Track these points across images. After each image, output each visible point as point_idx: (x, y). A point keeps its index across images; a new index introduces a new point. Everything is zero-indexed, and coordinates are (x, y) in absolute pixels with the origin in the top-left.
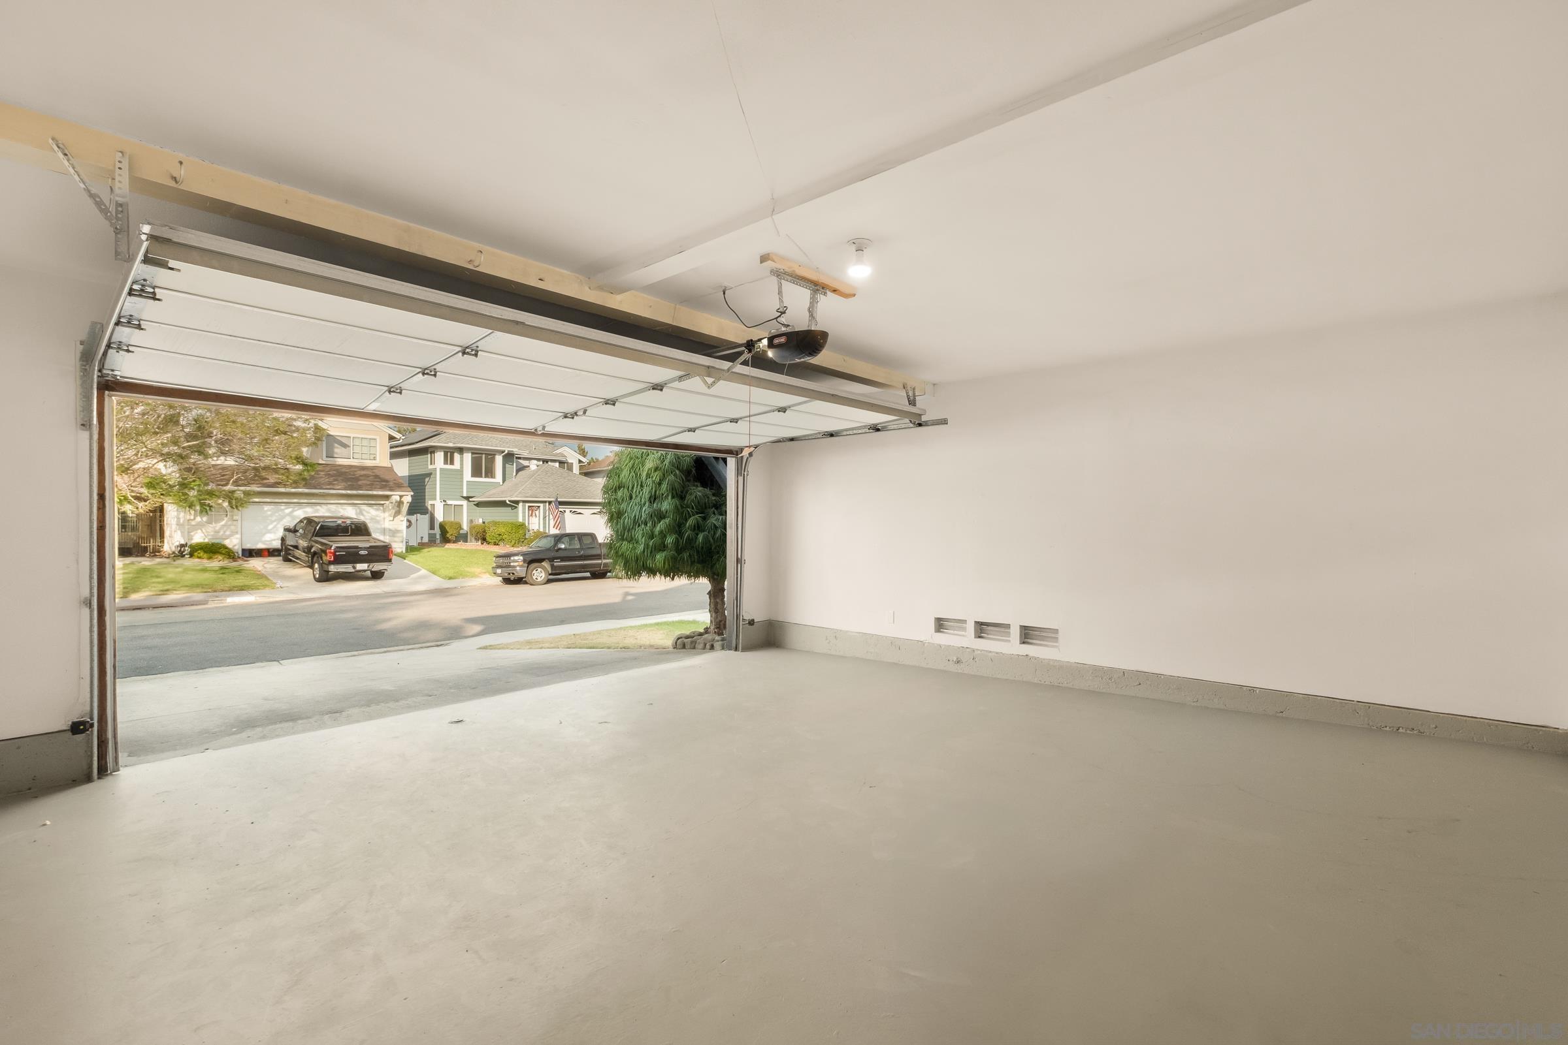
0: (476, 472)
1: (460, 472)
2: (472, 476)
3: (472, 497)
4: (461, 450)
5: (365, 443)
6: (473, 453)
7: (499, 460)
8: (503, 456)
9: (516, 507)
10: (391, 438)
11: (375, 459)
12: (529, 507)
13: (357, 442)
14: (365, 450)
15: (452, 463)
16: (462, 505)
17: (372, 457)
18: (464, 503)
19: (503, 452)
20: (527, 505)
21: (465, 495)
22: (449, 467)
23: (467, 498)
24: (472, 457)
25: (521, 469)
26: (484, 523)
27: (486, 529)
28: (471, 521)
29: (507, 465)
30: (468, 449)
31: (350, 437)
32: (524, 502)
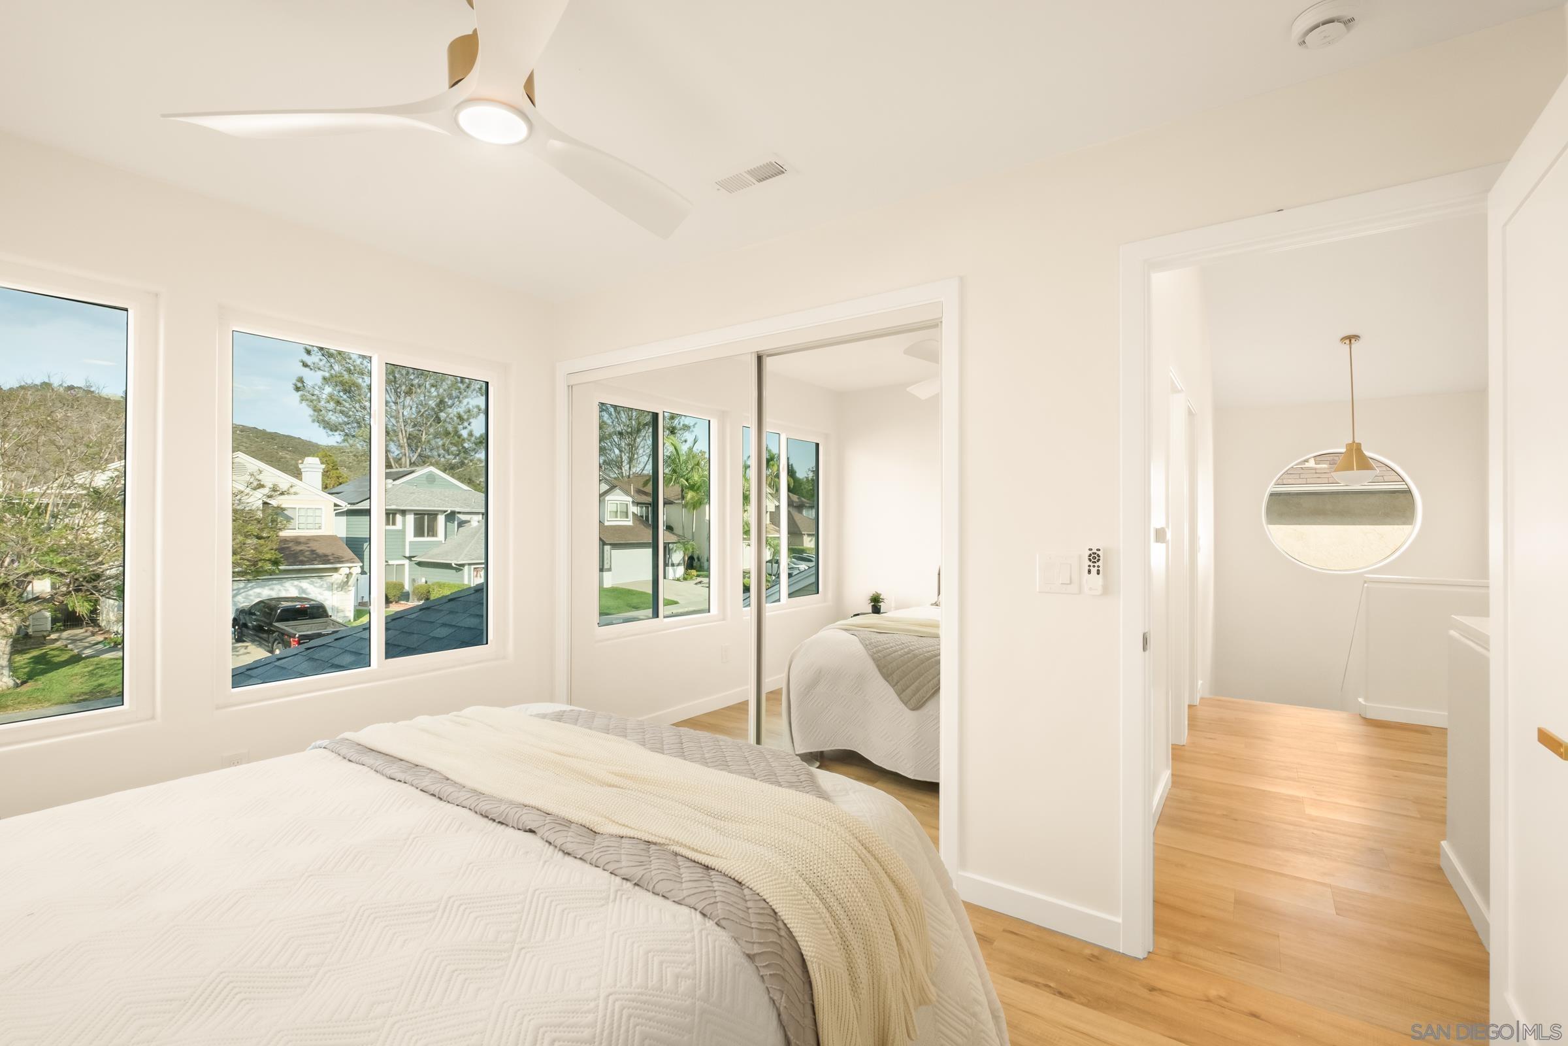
0: (419, 532)
1: (403, 532)
2: (415, 536)
3: (414, 557)
4: (403, 512)
5: (310, 513)
6: (415, 514)
7: (441, 519)
8: (445, 515)
9: (462, 570)
10: (336, 505)
11: (320, 528)
12: (475, 568)
13: (302, 513)
14: (310, 520)
15: (394, 524)
16: (404, 565)
17: (317, 526)
18: (406, 562)
19: (445, 511)
20: (473, 567)
21: (407, 555)
22: (391, 527)
23: (410, 558)
24: (415, 518)
25: (461, 524)
26: (426, 582)
27: (431, 590)
28: (414, 580)
29: (448, 523)
30: (411, 511)
31: (295, 508)
32: (470, 564)
